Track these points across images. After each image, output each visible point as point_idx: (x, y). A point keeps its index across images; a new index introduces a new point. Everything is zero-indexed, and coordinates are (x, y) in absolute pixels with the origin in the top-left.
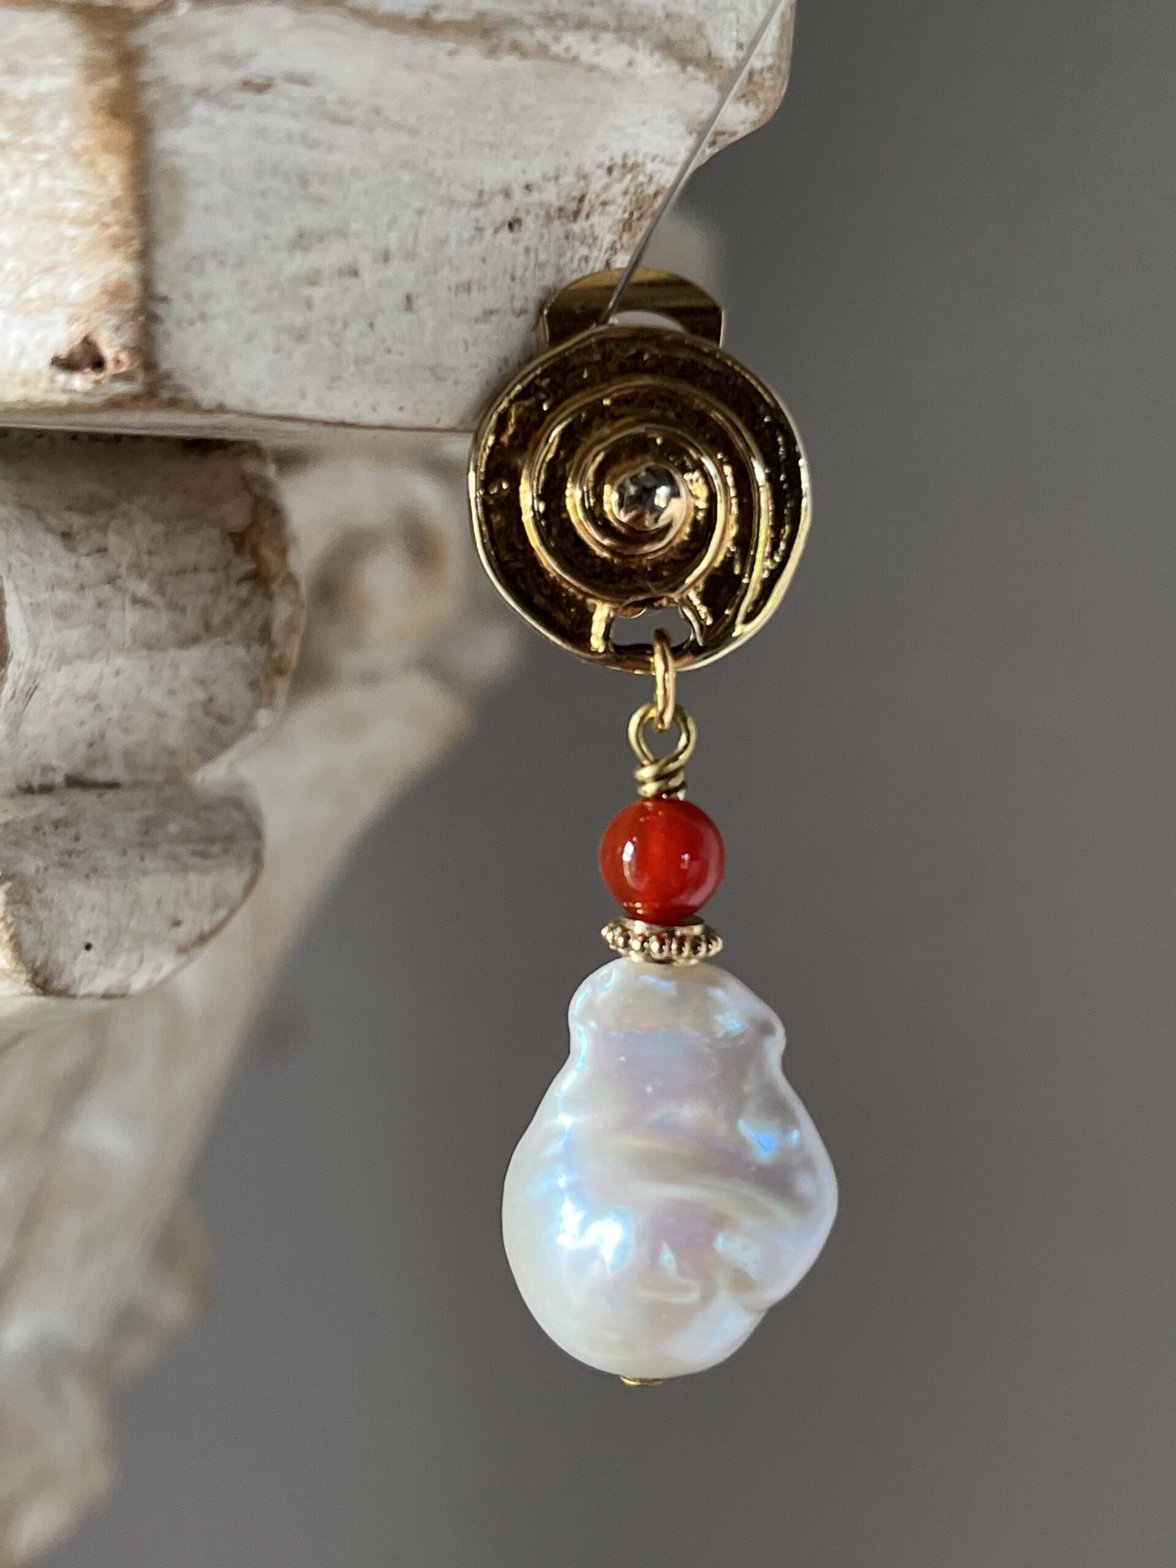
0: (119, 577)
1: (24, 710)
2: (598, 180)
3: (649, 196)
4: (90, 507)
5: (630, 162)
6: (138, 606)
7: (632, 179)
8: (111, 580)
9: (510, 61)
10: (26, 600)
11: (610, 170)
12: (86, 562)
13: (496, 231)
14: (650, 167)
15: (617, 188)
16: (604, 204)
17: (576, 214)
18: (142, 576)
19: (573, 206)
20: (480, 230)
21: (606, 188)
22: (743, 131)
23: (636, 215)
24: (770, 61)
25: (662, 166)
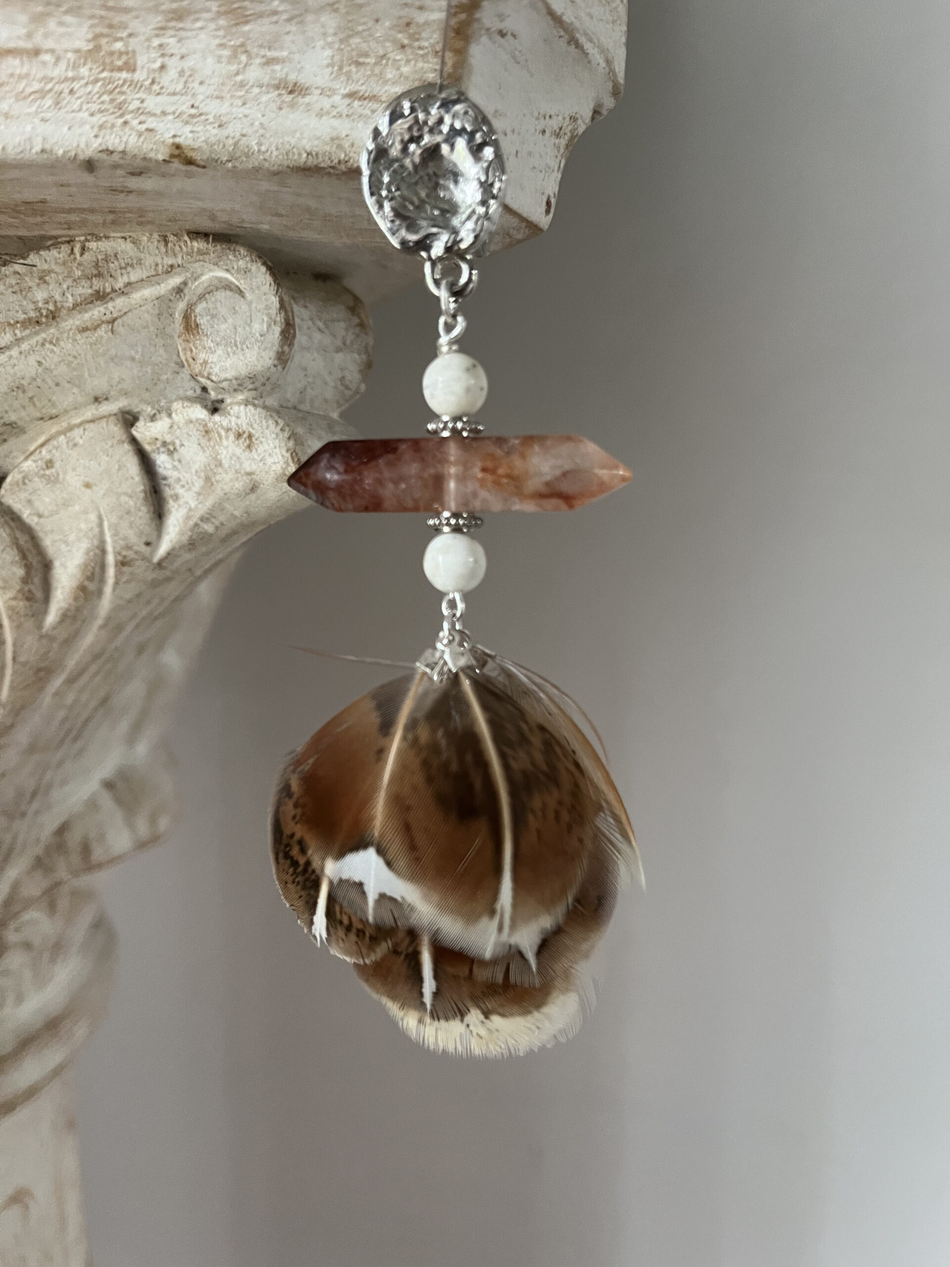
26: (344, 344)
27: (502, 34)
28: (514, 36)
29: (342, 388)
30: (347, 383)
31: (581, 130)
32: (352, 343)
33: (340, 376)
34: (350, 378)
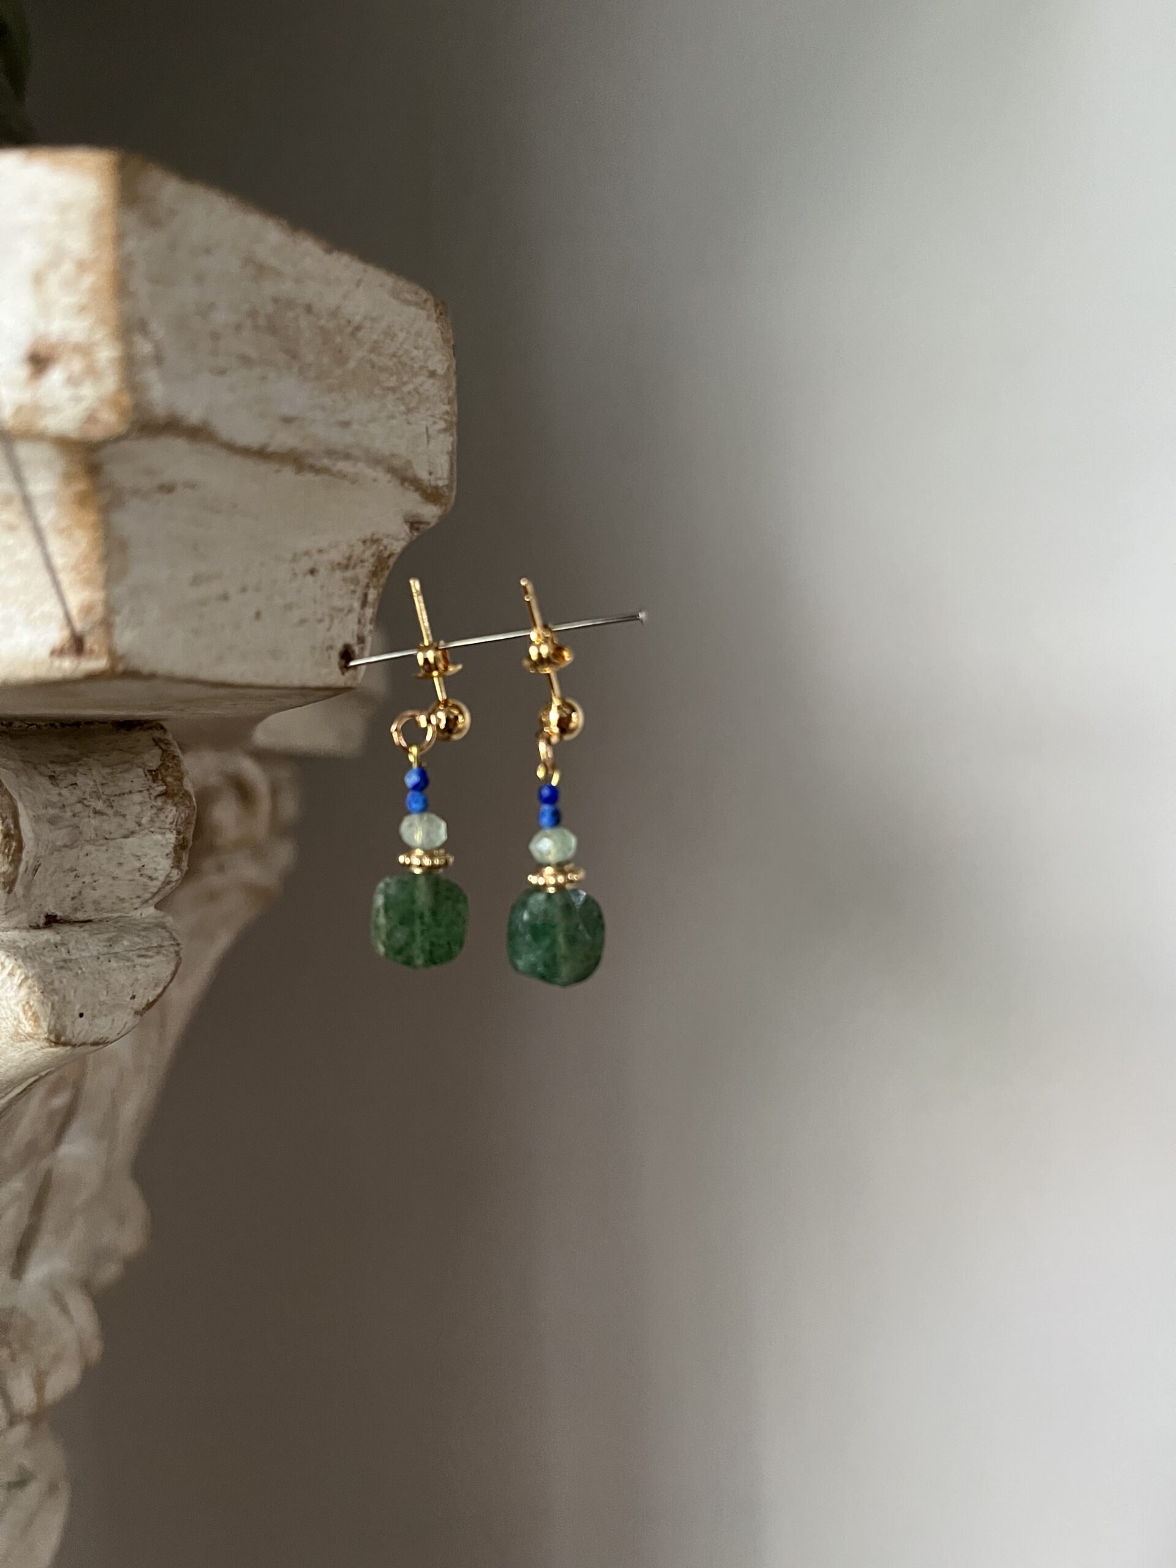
0: (85, 799)
1: (33, 879)
2: (359, 548)
3: (385, 558)
4: (66, 761)
5: (376, 537)
6: (97, 815)
7: (378, 548)
8: (80, 802)
9: (310, 476)
10: (31, 813)
11: (364, 542)
12: (64, 792)
13: (305, 575)
14: (385, 542)
15: (368, 553)
16: (362, 561)
17: (347, 567)
18: (99, 798)
19: (345, 562)
20: (295, 575)
21: (364, 552)
22: (434, 522)
23: (379, 568)
24: (446, 482)
25: (392, 541)
26: (139, 824)
27: (168, 489)
28: (191, 485)
29: (145, 880)
30: (149, 872)
31: (397, 547)
32: (152, 821)
33: (138, 865)
34: (153, 866)
